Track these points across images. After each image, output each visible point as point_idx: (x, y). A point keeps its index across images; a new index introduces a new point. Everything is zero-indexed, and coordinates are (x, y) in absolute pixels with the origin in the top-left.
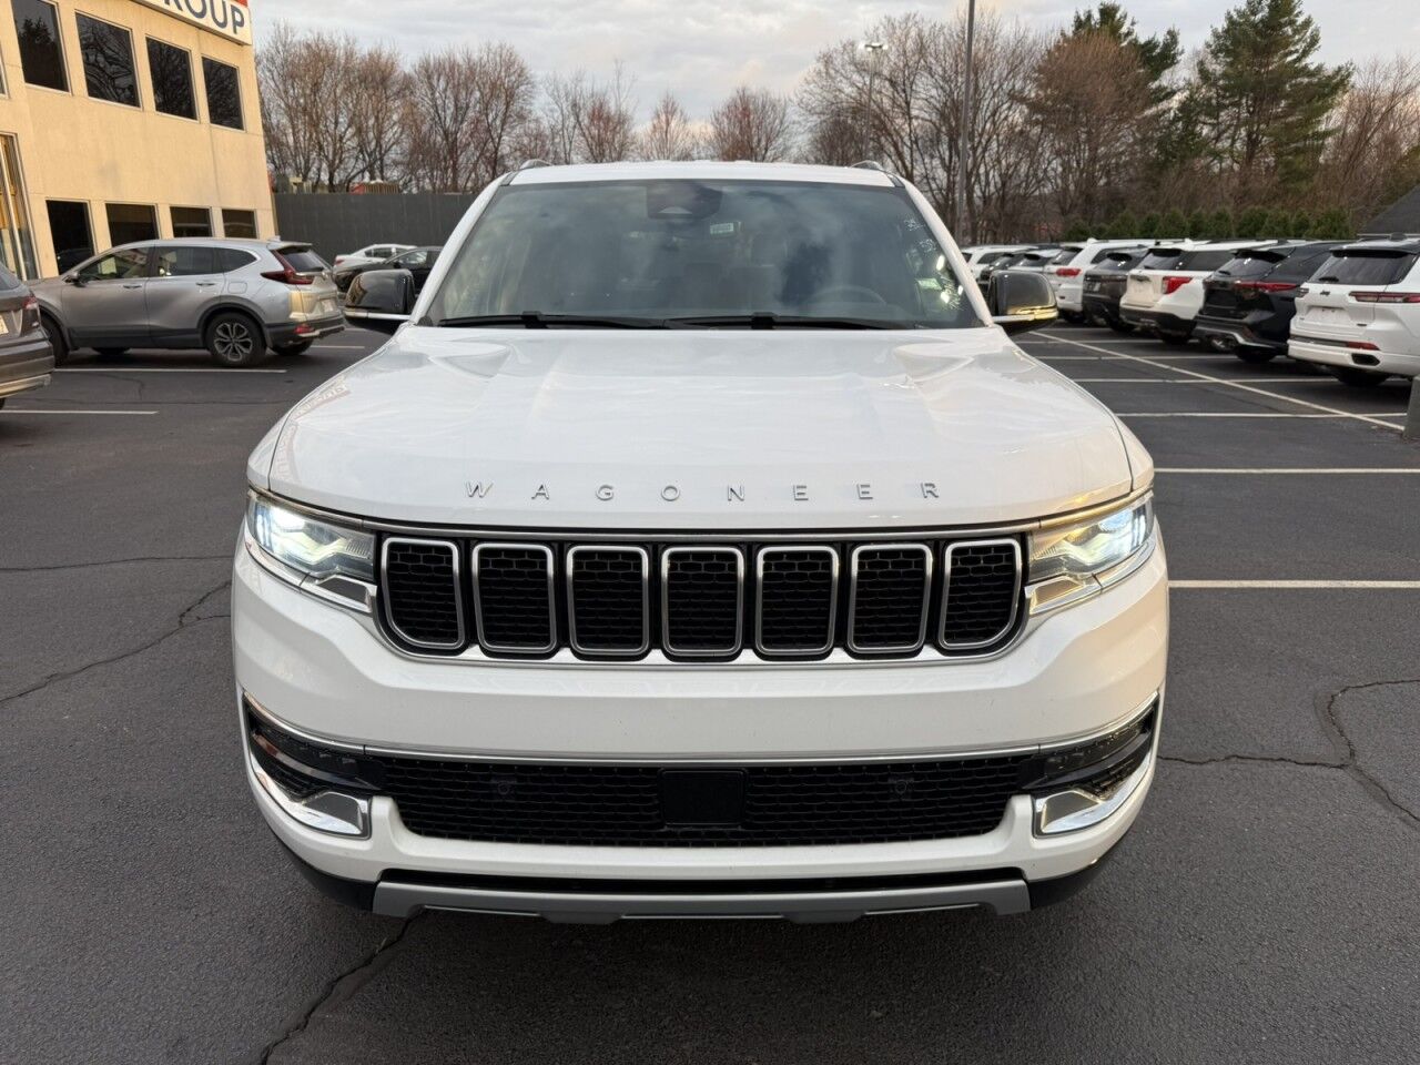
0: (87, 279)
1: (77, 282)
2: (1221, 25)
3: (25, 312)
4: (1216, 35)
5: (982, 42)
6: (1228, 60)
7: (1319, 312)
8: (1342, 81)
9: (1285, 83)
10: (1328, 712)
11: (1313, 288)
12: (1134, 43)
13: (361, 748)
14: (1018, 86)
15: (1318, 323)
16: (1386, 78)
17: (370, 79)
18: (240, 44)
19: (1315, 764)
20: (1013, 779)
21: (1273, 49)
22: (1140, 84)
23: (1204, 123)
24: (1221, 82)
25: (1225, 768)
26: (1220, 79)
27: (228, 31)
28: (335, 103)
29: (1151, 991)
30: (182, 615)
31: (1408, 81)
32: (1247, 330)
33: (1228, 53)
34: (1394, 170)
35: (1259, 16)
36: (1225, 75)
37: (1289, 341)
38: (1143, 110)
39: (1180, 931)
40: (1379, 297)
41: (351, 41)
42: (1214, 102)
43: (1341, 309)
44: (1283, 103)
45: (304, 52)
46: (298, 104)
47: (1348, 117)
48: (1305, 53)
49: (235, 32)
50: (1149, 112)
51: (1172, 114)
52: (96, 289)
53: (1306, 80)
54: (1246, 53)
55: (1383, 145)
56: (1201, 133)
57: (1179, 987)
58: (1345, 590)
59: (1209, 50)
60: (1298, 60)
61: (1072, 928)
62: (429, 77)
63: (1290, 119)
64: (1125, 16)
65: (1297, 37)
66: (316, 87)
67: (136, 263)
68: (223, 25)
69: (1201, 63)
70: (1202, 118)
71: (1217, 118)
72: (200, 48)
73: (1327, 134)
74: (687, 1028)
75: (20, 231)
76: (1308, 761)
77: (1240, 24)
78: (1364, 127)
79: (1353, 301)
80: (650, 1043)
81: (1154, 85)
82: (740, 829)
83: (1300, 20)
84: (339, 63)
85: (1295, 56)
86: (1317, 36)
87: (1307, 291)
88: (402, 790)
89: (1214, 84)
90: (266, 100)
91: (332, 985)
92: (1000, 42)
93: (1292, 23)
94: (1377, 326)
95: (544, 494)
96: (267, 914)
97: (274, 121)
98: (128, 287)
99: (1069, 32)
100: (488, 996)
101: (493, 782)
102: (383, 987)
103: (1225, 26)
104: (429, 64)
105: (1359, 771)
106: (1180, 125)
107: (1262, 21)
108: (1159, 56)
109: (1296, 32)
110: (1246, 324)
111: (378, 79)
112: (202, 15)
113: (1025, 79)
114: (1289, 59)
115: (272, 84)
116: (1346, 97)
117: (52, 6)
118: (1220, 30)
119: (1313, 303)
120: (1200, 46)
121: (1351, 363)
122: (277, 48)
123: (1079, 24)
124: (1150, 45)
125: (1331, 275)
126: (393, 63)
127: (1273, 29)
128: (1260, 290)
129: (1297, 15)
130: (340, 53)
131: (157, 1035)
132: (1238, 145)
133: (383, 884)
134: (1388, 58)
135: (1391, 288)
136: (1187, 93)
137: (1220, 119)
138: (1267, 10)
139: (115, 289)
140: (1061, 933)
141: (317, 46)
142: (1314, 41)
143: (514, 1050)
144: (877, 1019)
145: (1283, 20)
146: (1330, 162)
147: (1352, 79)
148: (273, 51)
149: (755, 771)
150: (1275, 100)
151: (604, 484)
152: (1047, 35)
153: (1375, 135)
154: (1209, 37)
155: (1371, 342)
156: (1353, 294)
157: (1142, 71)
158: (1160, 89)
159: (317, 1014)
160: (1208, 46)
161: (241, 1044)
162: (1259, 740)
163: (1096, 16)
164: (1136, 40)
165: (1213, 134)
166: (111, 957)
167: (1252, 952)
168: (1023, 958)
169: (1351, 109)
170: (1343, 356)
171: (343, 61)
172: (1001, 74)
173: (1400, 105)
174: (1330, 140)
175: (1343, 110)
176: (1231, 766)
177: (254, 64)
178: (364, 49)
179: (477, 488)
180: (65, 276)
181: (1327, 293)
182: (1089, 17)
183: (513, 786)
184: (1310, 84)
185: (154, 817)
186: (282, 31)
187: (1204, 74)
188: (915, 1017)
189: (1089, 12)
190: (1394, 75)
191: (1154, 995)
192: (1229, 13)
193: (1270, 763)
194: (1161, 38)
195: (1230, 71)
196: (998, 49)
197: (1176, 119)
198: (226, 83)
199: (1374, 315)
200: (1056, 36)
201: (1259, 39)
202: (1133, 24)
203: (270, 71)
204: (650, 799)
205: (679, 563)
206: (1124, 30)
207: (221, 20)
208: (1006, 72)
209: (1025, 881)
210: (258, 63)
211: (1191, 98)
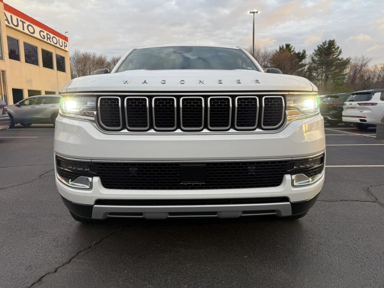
0: (21, 105)
1: (18, 106)
2: (316, 48)
3: (4, 109)
4: (315, 51)
5: (256, 53)
6: (319, 57)
7: (350, 109)
8: (348, 61)
9: (334, 62)
10: (368, 191)
11: (348, 103)
12: (295, 53)
13: (90, 161)
14: (266, 63)
15: (350, 112)
16: (359, 61)
17: (99, 63)
18: (66, 51)
19: (366, 201)
20: (285, 168)
21: (330, 54)
22: (297, 63)
23: (314, 72)
24: (318, 62)
25: (341, 203)
26: (317, 62)
27: (63, 48)
28: (90, 69)
29: (328, 250)
30: (41, 176)
31: (365, 62)
32: (331, 116)
33: (319, 55)
34: (363, 83)
35: (326, 46)
36: (318, 61)
37: (342, 117)
38: (298, 69)
39: (334, 237)
40: (365, 104)
41: (94, 54)
42: (316, 67)
43: (355, 108)
44: (334, 67)
45: (82, 57)
46: (80, 69)
47: (350, 71)
48: (338, 55)
49: (65, 48)
50: (299, 70)
51: (306, 70)
52: (23, 108)
53: (339, 62)
54: (323, 55)
55: (360, 77)
56: (313, 75)
57: (336, 249)
58: (367, 167)
59: (314, 55)
60: (337, 57)
61: (302, 237)
62: (114, 63)
63: (336, 71)
64: (292, 47)
65: (336, 51)
66: (85, 65)
67: (35, 102)
68: (62, 46)
69: (312, 58)
70: (313, 71)
71: (317, 71)
72: (55, 52)
73: (345, 74)
74: (188, 261)
75: (4, 95)
76: (365, 201)
77: (321, 48)
78: (355, 73)
79: (358, 105)
80: (176, 264)
81: (300, 63)
82: (204, 183)
83: (336, 47)
84: (91, 59)
85: (336, 56)
86: (341, 51)
87: (346, 104)
88: (102, 173)
89: (316, 63)
90: (72, 68)
91: (78, 253)
92: (261, 53)
93: (334, 48)
94: (365, 112)
95: (146, 83)
96: (59, 237)
97: (74, 74)
98: (32, 107)
99: (278, 50)
100: (126, 254)
101: (130, 169)
102: (94, 253)
103: (318, 49)
104: (114, 59)
105: (379, 203)
106: (308, 73)
107: (327, 47)
108: (301, 56)
109: (335, 50)
110: (330, 114)
111: (101, 63)
112: (56, 44)
113: (268, 62)
114: (335, 56)
115: (74, 64)
116: (349, 65)
117: (18, 40)
118: (316, 50)
119: (348, 107)
120: (312, 54)
121: (359, 122)
122: (75, 56)
123: (280, 49)
124: (299, 54)
125: (352, 99)
126: (105, 59)
127: (330, 49)
128: (333, 105)
129: (335, 46)
130: (92, 57)
131: (23, 265)
132: (323, 77)
133: (95, 206)
134: (359, 56)
135: (368, 102)
136: (309, 65)
137: (318, 71)
138: (328, 45)
139: (29, 108)
140: (299, 238)
141: (86, 55)
142: (340, 52)
143: (134, 267)
144: (246, 258)
145: (332, 47)
146: (347, 82)
147: (351, 61)
148: (74, 56)
149: (208, 164)
150: (332, 66)
151: (164, 80)
152: (273, 51)
153: (358, 75)
154: (313, 51)
155: (364, 116)
156: (358, 104)
157: (297, 60)
158: (302, 64)
159: (73, 260)
160: (314, 53)
161: (49, 267)
162: (350, 197)
163: (285, 47)
164: (295, 52)
165: (317, 75)
166: (11, 248)
167: (357, 241)
168: (288, 244)
169: (351, 69)
170: (357, 120)
171: (92, 59)
172: (261, 61)
173: (363, 68)
174: (346, 76)
175: (349, 69)
176: (342, 202)
177: (69, 60)
178: (98, 55)
179: (126, 81)
180: (15, 104)
181: (351, 104)
182: (283, 47)
183: (136, 170)
184: (340, 63)
185: (27, 217)
186: (77, 52)
187: (313, 60)
188: (258, 257)
189: (283, 46)
190: (361, 60)
191: (329, 251)
192: (318, 46)
193: (353, 201)
194: (301, 52)
195: (320, 59)
196: (260, 55)
197: (307, 71)
198: (61, 64)
199: (364, 109)
200: (275, 52)
201: (326, 52)
202: (294, 48)
203: (73, 61)
204: (177, 174)
205: (185, 102)
206: (292, 50)
207: (61, 45)
208: (262, 60)
209: (290, 202)
210: (70, 59)
211: (310, 66)
